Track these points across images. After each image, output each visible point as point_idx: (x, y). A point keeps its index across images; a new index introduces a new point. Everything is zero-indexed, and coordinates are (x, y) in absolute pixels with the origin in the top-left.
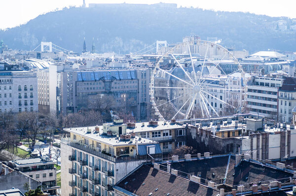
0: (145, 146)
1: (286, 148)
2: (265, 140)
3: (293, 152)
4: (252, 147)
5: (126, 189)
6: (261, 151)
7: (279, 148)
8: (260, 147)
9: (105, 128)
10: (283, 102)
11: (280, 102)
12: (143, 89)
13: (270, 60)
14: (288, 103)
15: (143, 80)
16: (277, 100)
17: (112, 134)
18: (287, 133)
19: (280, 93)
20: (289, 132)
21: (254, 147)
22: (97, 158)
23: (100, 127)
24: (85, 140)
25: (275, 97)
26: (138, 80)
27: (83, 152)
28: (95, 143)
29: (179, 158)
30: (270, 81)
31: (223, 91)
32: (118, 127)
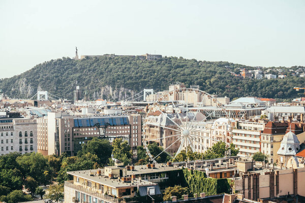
0: (145, 188)
1: (275, 187)
2: (255, 180)
4: (244, 187)
6: (252, 190)
7: (269, 188)
8: (252, 187)
9: (107, 171)
10: (266, 145)
11: (262, 144)
12: (135, 134)
13: (249, 106)
14: (269, 145)
15: (135, 125)
16: (260, 142)
17: (113, 177)
18: (276, 173)
19: (262, 136)
20: (278, 172)
21: (246, 187)
22: (100, 199)
23: (102, 170)
24: (88, 182)
25: (258, 139)
26: (130, 126)
27: (86, 194)
28: (97, 185)
29: (177, 198)
30: (253, 126)
31: (210, 136)
32: (119, 170)
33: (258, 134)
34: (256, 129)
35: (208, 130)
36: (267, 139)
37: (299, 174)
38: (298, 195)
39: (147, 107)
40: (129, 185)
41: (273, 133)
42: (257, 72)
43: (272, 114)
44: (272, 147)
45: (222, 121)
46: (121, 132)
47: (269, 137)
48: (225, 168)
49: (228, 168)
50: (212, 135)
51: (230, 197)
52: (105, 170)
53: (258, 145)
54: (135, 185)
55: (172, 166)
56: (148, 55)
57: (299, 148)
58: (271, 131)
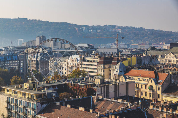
0: (50, 94)
1: (117, 92)
2: (107, 88)
3: (120, 94)
4: (101, 92)
5: (43, 116)
6: (106, 94)
7: (114, 92)
8: (105, 92)
9: (26, 85)
10: (100, 70)
11: (98, 70)
12: (22, 65)
13: (85, 48)
14: (102, 70)
15: (22, 60)
16: (97, 69)
17: (30, 88)
18: (118, 84)
19: (98, 65)
20: (119, 84)
21: (103, 92)
22: (24, 101)
23: (22, 85)
24: (15, 92)
25: (96, 67)
26: (19, 61)
27: (15, 98)
28: (21, 93)
29: (67, 99)
30: (92, 59)
31: (67, 66)
32: (33, 85)
33: (96, 64)
34: (94, 61)
35: (65, 62)
36: (101, 67)
37: (129, 85)
38: (129, 96)
39: (27, 50)
40: (41, 92)
41: (105, 63)
42: (84, 28)
43: (101, 53)
44: (104, 71)
45: (74, 57)
46: (12, 64)
47: (102, 66)
48: (88, 83)
49: (90, 83)
50: (68, 65)
51: (96, 98)
52: (25, 85)
53: (95, 71)
54: (44, 92)
55: (60, 82)
56: (19, 18)
57: (126, 71)
58: (103, 62)
